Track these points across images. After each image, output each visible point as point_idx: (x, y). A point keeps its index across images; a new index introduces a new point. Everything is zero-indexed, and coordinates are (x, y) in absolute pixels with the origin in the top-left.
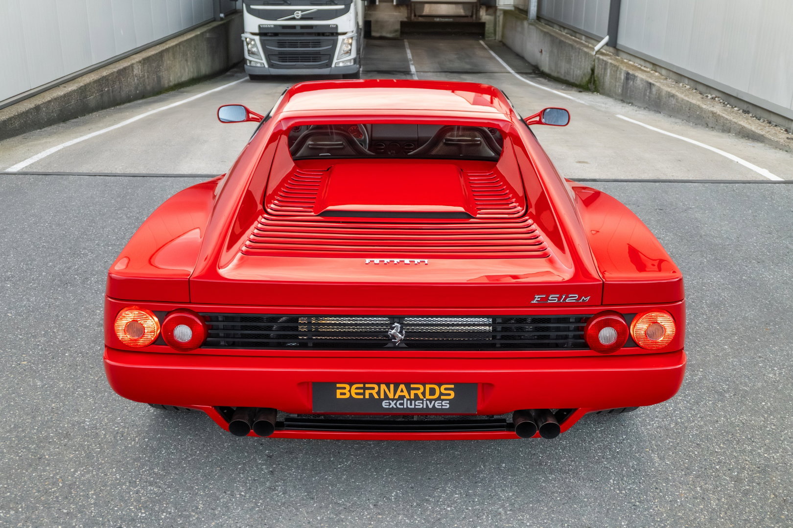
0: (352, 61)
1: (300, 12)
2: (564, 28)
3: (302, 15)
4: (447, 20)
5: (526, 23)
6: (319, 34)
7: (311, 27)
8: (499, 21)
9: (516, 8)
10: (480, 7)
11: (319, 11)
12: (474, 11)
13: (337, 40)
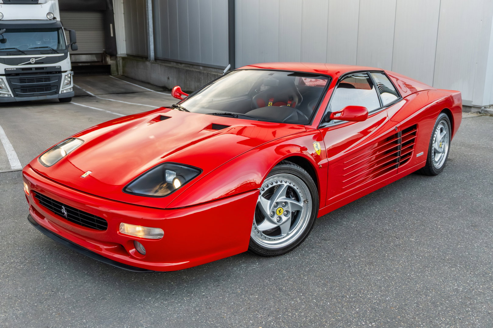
0: (72, 89)
1: (34, 59)
3: (36, 61)
4: (86, 64)
6: (48, 73)
8: (119, 63)
9: (127, 55)
11: (47, 58)
12: (103, 58)
13: (61, 76)
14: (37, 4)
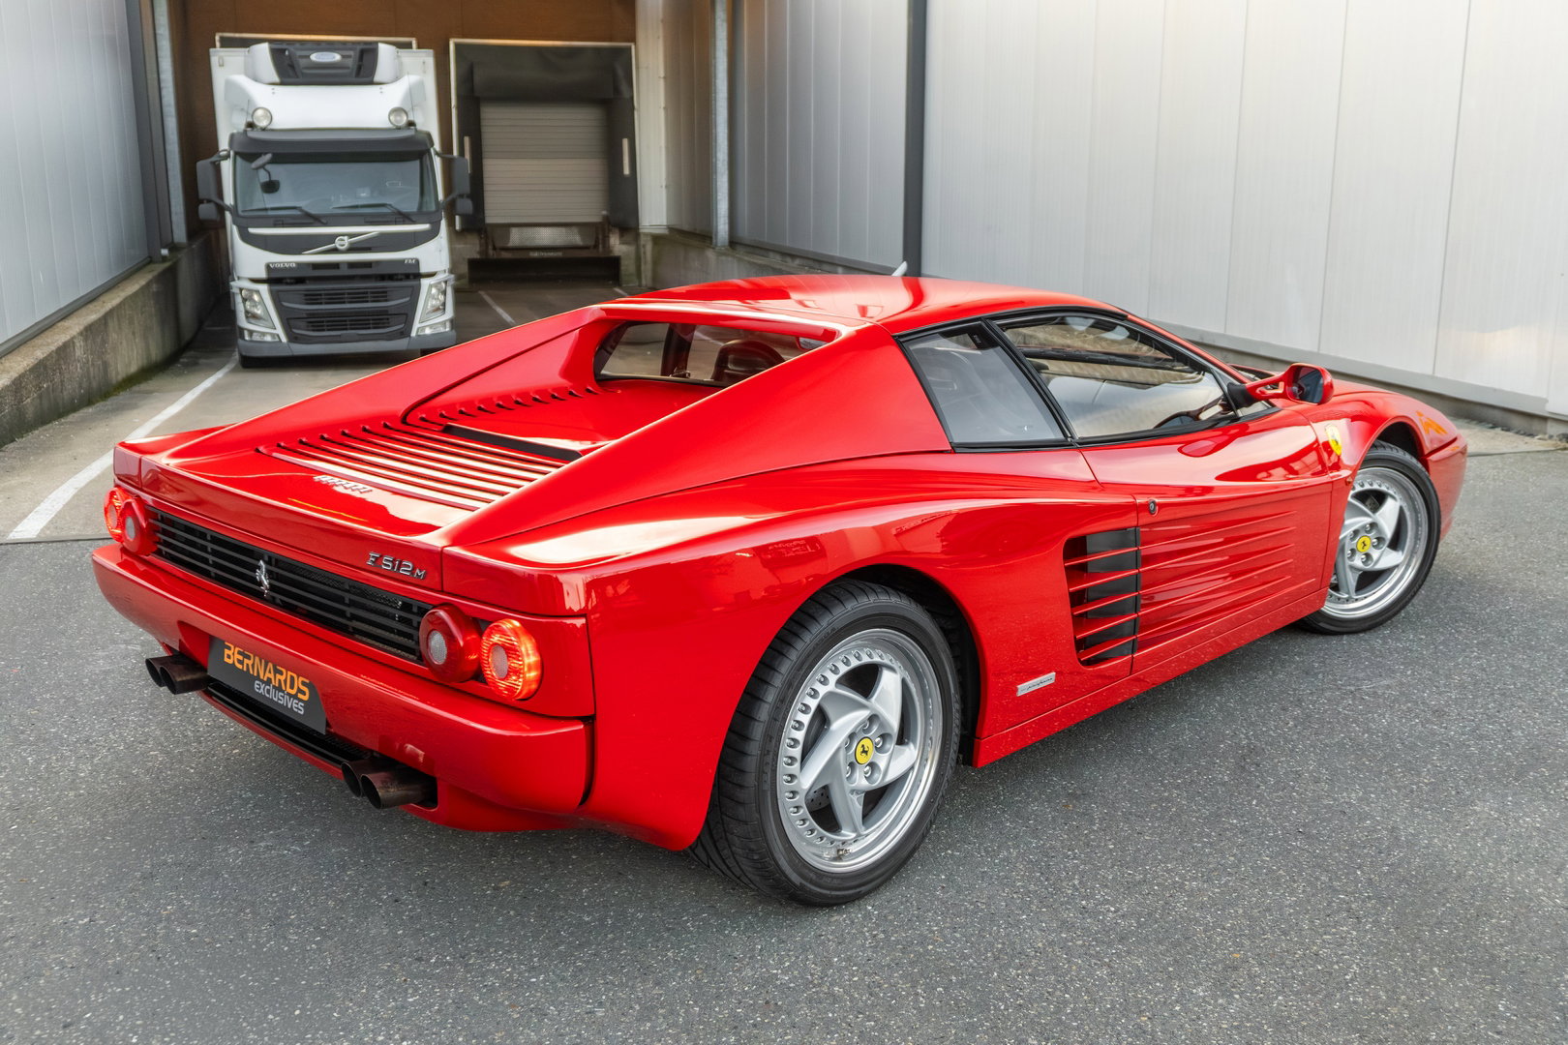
0: (448, 324)
1: (346, 238)
2: (793, 256)
3: (351, 244)
4: (551, 254)
5: (710, 254)
6: (382, 277)
7: (368, 264)
8: (645, 253)
9: (671, 229)
10: (609, 231)
11: (382, 235)
12: (600, 237)
13: (419, 287)
14: (372, 83)
